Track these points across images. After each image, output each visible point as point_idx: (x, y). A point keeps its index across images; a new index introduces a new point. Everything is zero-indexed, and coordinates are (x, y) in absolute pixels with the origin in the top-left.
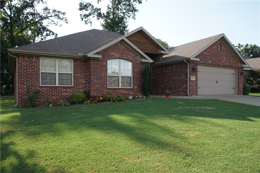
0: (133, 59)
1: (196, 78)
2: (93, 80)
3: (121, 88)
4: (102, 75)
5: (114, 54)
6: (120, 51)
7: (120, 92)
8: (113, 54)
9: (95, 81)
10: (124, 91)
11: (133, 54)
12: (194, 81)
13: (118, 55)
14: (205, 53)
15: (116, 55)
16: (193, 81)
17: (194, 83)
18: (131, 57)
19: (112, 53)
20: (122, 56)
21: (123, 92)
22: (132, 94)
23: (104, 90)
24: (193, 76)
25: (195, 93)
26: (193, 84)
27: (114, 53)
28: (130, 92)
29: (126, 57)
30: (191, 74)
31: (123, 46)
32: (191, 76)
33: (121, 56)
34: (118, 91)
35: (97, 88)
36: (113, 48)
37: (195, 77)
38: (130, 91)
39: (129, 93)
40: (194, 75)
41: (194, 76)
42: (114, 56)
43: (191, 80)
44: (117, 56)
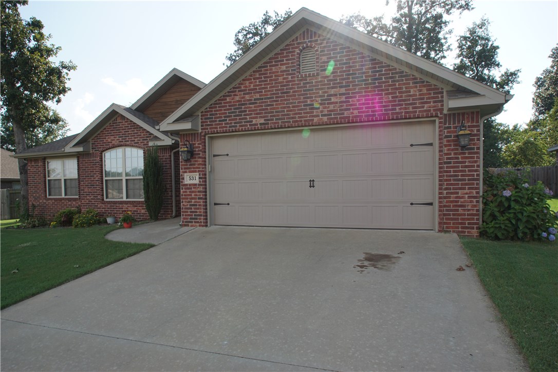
0: (144, 142)
1: (203, 178)
2: (83, 188)
3: (125, 201)
4: (95, 178)
5: (112, 140)
6: (120, 132)
7: (123, 208)
8: (109, 140)
9: (86, 190)
10: (128, 206)
11: (143, 132)
12: (196, 185)
13: (118, 140)
14: (237, 98)
15: (114, 140)
16: (190, 185)
17: (193, 192)
18: (139, 140)
19: (108, 138)
20: (125, 141)
21: (127, 208)
22: (142, 212)
23: (99, 205)
24: (190, 172)
25: (200, 219)
26: (193, 194)
27: (110, 138)
28: (139, 209)
29: (131, 141)
30: (185, 168)
31: (126, 122)
32: (186, 172)
33: (122, 142)
34: (119, 206)
35: (89, 201)
36: (110, 128)
37: (198, 174)
38: (139, 206)
39: (137, 211)
40: (194, 168)
41: (195, 172)
42: (111, 142)
43: (187, 185)
44: (116, 142)
